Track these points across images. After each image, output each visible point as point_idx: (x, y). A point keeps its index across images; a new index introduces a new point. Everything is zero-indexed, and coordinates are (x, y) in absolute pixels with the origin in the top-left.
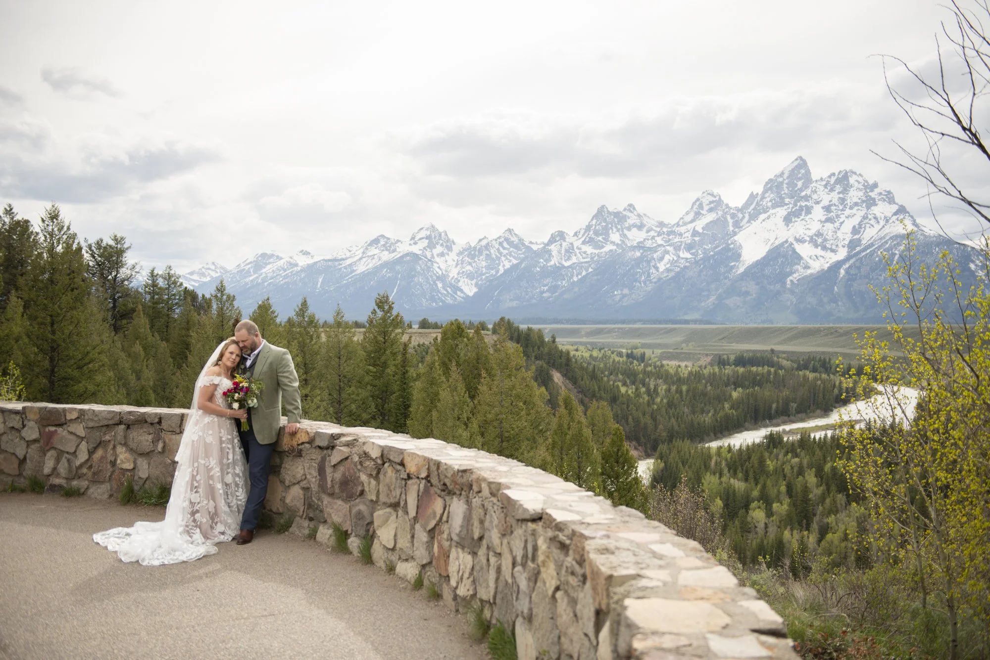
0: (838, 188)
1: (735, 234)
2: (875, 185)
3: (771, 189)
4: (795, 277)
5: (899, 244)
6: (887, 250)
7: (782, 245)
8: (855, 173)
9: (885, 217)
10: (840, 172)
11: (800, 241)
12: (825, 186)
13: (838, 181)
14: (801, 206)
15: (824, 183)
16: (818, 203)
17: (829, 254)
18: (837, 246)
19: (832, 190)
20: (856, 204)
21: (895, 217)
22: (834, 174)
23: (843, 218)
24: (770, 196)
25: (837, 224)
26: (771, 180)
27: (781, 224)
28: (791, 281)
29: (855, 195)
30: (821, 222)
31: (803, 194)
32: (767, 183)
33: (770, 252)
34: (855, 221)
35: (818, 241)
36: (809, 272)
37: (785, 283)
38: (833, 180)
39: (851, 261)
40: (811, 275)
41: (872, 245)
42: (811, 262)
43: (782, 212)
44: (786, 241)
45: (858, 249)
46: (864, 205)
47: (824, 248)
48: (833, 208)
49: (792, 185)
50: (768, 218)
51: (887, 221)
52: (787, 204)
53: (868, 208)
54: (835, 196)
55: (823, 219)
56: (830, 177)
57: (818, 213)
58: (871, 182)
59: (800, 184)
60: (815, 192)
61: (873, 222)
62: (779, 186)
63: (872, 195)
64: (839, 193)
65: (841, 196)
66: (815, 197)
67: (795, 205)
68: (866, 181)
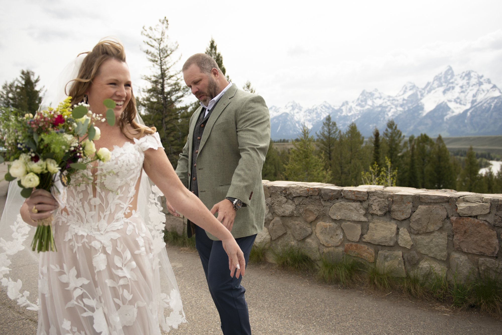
0: (466, 78)
1: (421, 99)
2: (482, 76)
3: (436, 79)
4: (448, 117)
5: (493, 101)
6: (488, 104)
7: (442, 103)
8: (473, 71)
10: (467, 71)
11: (450, 101)
12: (461, 77)
13: (466, 75)
14: (450, 87)
15: (460, 76)
16: (457, 84)
17: (463, 106)
18: (466, 103)
19: (463, 79)
20: (474, 85)
21: (491, 90)
22: (464, 72)
23: (468, 91)
24: (436, 83)
25: (466, 93)
26: (436, 76)
27: (441, 94)
28: (447, 119)
29: (474, 81)
30: (459, 93)
31: (451, 81)
32: (435, 77)
33: (437, 106)
34: (474, 92)
35: (458, 101)
36: (454, 114)
37: (443, 119)
38: (464, 75)
39: (473, 109)
40: (455, 116)
41: (481, 102)
42: (455, 110)
43: (442, 89)
44: (444, 102)
45: (475, 104)
46: (478, 85)
47: (460, 104)
48: (464, 87)
49: (446, 77)
50: (436, 92)
51: (488, 91)
52: (443, 86)
54: (465, 82)
55: (460, 91)
56: (462, 73)
57: (457, 89)
58: (480, 75)
59: (449, 77)
60: (456, 80)
61: (482, 92)
62: (440, 78)
63: (482, 80)
64: (467, 80)
65: (468, 81)
66: (456, 82)
67: (447, 86)
68: (478, 75)
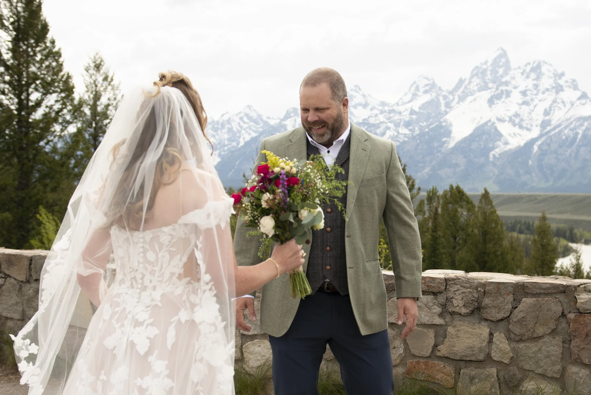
0: (533, 76)
1: (446, 113)
2: (563, 74)
3: (476, 74)
4: (496, 152)
5: (582, 125)
6: (572, 130)
7: (486, 124)
8: (546, 63)
9: (571, 102)
10: (534, 62)
11: (501, 120)
12: (522, 74)
13: (533, 70)
14: (502, 91)
15: (521, 71)
16: (515, 88)
17: (525, 132)
18: (532, 125)
19: (528, 77)
20: (547, 90)
21: (578, 102)
22: (529, 64)
23: (536, 101)
24: (476, 81)
25: (532, 107)
26: (477, 67)
27: (485, 104)
28: (494, 155)
29: (546, 82)
30: (519, 104)
31: (504, 79)
32: (474, 70)
33: (477, 129)
34: (546, 105)
35: (516, 120)
36: (508, 147)
37: (487, 157)
38: (528, 68)
39: (543, 139)
40: (510, 150)
41: (559, 125)
42: (510, 139)
43: (486, 95)
44: (490, 121)
45: (549, 128)
46: (554, 91)
47: (521, 127)
48: (528, 93)
49: (494, 72)
50: (475, 100)
51: (572, 105)
52: (490, 88)
53: (557, 93)
54: (530, 83)
55: (520, 102)
56: (526, 66)
57: (516, 97)
58: (559, 72)
59: (501, 71)
60: (514, 78)
61: (561, 105)
62: (484, 72)
63: (561, 82)
64: (533, 80)
65: (535, 82)
66: (513, 82)
67: (497, 89)
68: (555, 70)
